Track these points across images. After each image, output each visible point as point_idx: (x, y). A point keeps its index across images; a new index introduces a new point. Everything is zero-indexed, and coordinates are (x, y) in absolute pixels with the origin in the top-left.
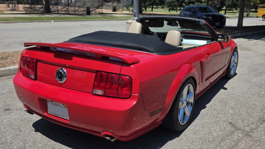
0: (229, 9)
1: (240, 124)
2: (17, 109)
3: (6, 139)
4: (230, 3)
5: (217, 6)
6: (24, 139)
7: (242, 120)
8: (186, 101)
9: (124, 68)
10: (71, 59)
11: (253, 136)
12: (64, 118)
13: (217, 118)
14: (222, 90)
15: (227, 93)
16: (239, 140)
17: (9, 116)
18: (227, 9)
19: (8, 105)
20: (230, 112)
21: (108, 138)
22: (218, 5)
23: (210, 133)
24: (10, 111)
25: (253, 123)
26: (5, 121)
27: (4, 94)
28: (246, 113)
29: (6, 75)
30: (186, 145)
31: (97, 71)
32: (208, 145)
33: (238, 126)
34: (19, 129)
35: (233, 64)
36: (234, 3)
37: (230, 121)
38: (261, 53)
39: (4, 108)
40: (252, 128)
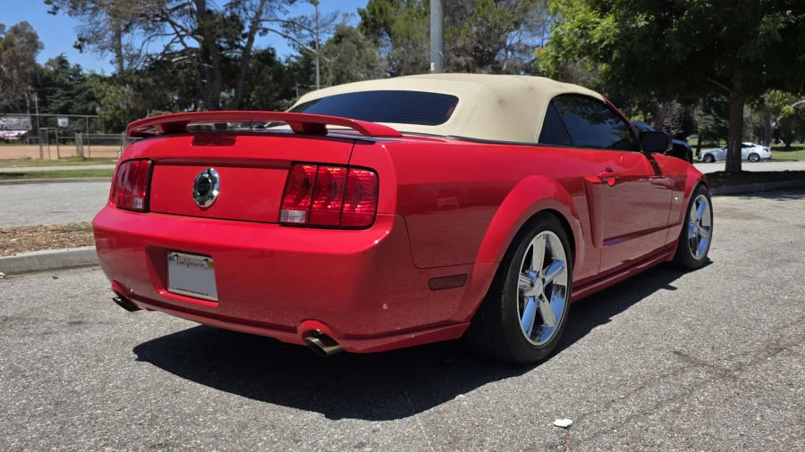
0: (707, 143)
1: (707, 355)
2: (101, 323)
3: (60, 373)
4: (710, 127)
5: (672, 131)
6: (104, 375)
7: (713, 348)
8: (544, 280)
10: (233, 142)
11: (741, 378)
12: (208, 297)
13: (640, 343)
14: (662, 292)
15: (677, 296)
16: (697, 385)
17: (79, 334)
18: (703, 143)
19: (82, 315)
20: (681, 332)
21: (315, 340)
22: (673, 129)
23: (612, 370)
24: (82, 326)
25: (745, 354)
26: (65, 342)
27: (77, 296)
28: (726, 335)
29: (91, 263)
30: (539, 392)
31: (294, 163)
32: (603, 392)
33: (701, 358)
34: (96, 356)
35: (699, 229)
36: (723, 125)
37: (678, 348)
38: (791, 222)
39: (69, 320)
40: (740, 363)
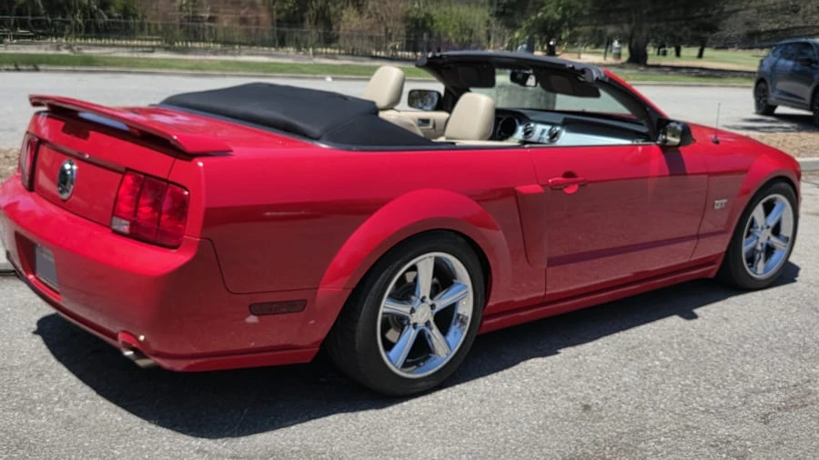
8: (432, 306)
9: (181, 164)
10: (86, 136)
14: (672, 320)
21: (129, 353)
31: (127, 169)
35: (769, 239)
